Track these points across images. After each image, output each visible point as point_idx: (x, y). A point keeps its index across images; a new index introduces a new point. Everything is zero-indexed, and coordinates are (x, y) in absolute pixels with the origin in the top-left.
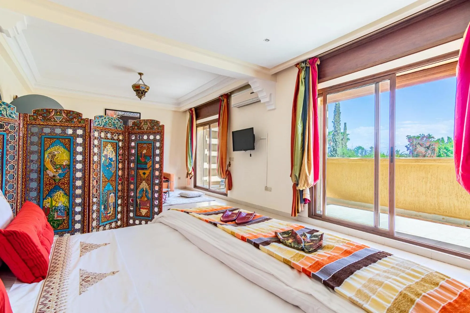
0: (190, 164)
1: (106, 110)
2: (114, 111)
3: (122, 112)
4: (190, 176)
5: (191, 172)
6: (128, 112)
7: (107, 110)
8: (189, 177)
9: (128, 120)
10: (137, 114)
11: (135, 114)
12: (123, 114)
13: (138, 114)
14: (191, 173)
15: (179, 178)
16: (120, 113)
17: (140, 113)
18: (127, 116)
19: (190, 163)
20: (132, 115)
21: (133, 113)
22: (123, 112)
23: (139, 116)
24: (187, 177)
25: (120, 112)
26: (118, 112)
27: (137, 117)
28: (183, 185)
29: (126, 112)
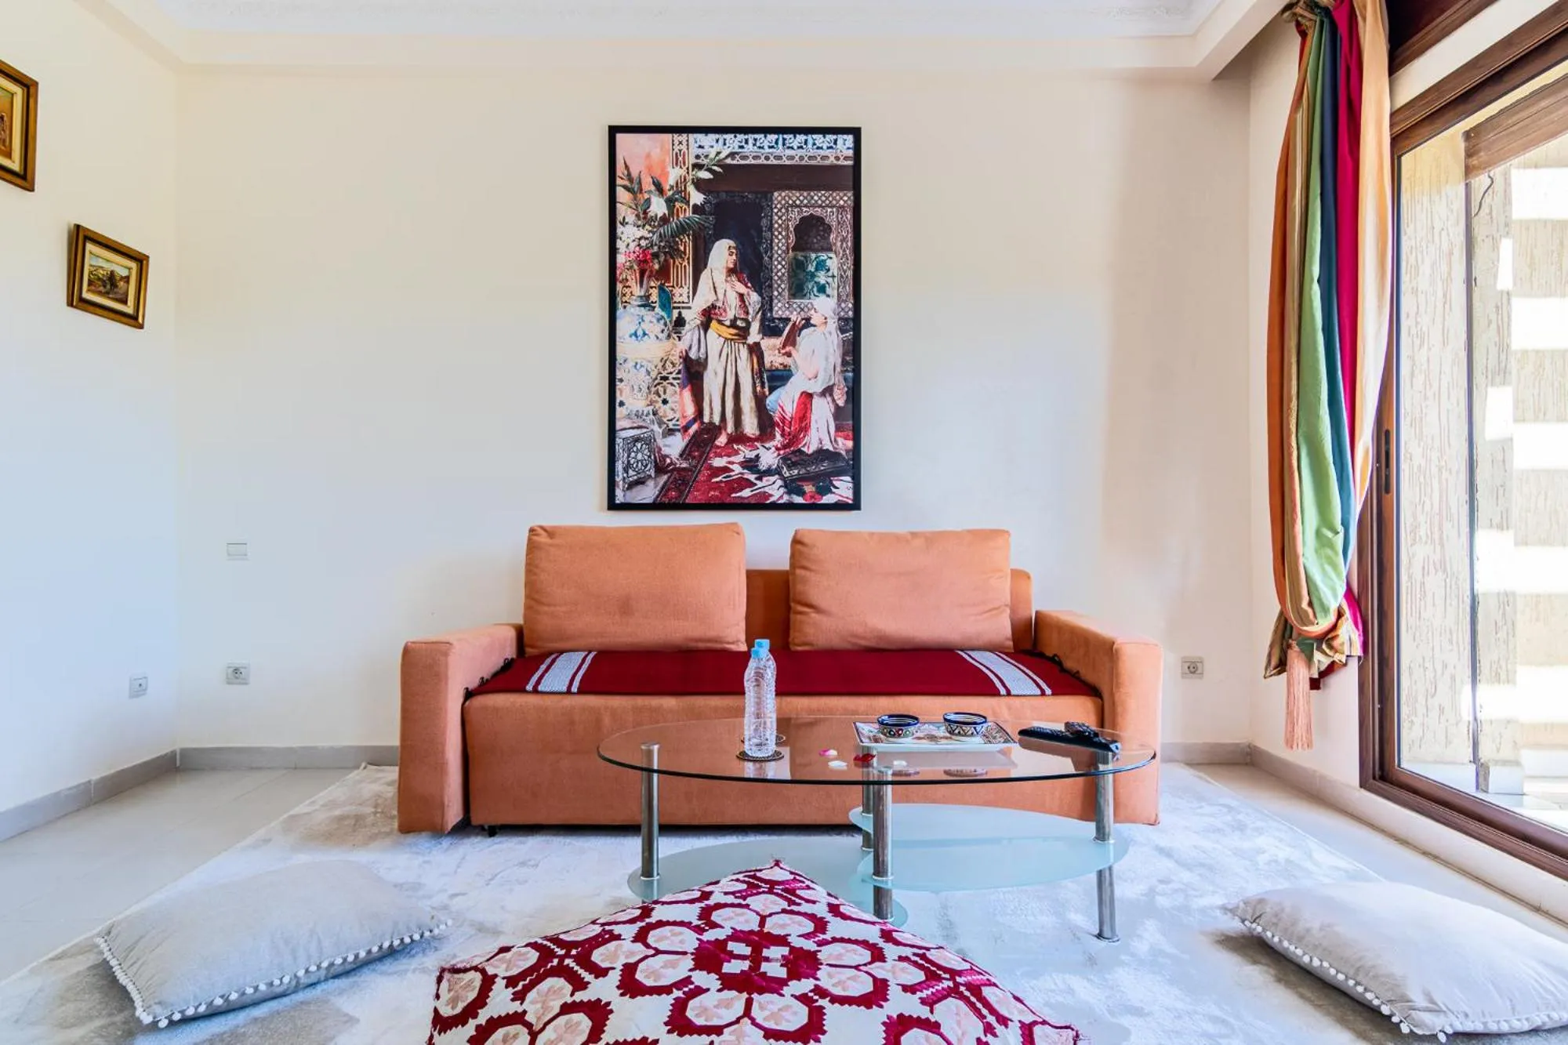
0: (1322, 541)
1: (614, 131)
2: (669, 136)
3: (722, 136)
4: (1318, 656)
5: (1334, 627)
6: (766, 131)
7: (619, 137)
8: (1301, 673)
9: (767, 196)
10: (831, 137)
11: (819, 138)
12: (732, 155)
13: (841, 138)
14: (1327, 638)
15: (1193, 668)
16: (713, 147)
17: (856, 132)
18: (762, 161)
19: (1318, 534)
20: (801, 152)
21: (801, 138)
22: (729, 137)
23: (850, 153)
24: (1282, 666)
25: (708, 140)
26: (700, 137)
27: (832, 161)
28: (1234, 734)
29: (751, 137)
